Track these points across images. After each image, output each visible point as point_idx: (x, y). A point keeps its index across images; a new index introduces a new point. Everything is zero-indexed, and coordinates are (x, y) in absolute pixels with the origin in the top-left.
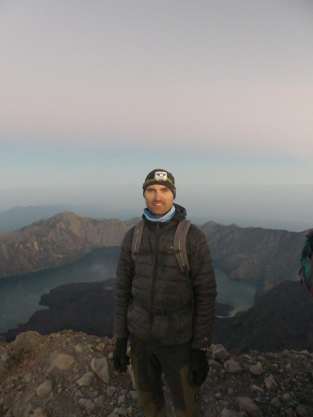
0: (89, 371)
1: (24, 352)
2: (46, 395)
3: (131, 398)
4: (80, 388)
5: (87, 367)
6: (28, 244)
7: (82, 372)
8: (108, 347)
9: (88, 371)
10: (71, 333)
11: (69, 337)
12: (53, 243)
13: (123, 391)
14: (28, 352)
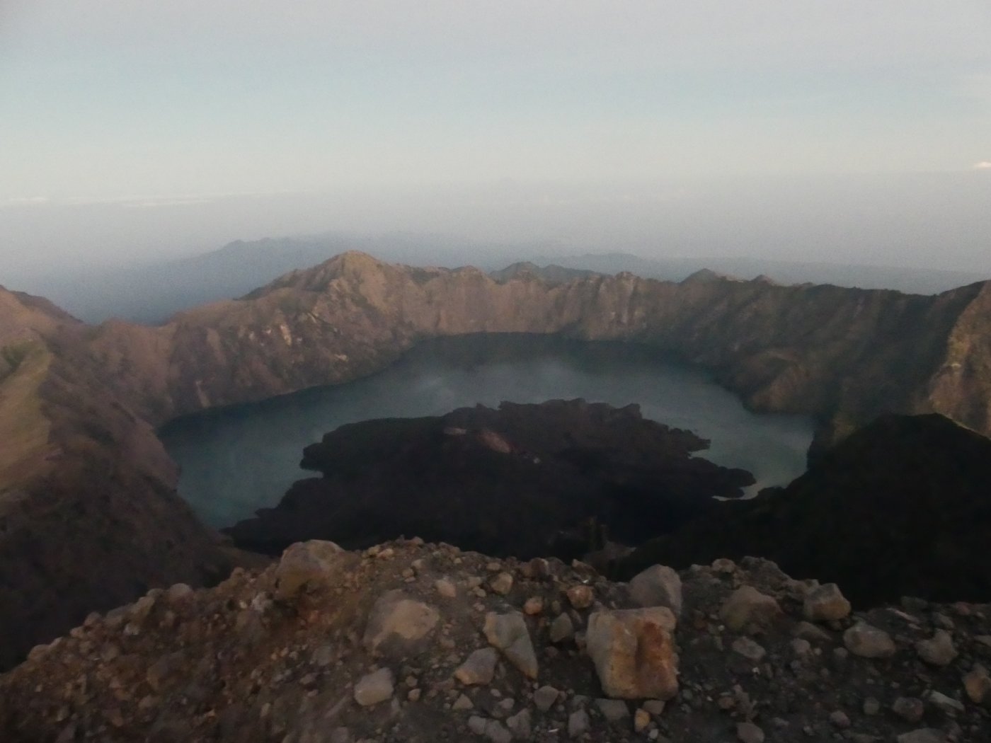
0: (483, 647)
1: (308, 591)
2: (383, 705)
3: (603, 718)
4: (465, 689)
5: (477, 635)
6: (268, 329)
7: (465, 648)
8: (520, 583)
9: (480, 648)
10: (421, 546)
11: (417, 556)
12: (325, 327)
13: (578, 699)
14: (317, 592)
